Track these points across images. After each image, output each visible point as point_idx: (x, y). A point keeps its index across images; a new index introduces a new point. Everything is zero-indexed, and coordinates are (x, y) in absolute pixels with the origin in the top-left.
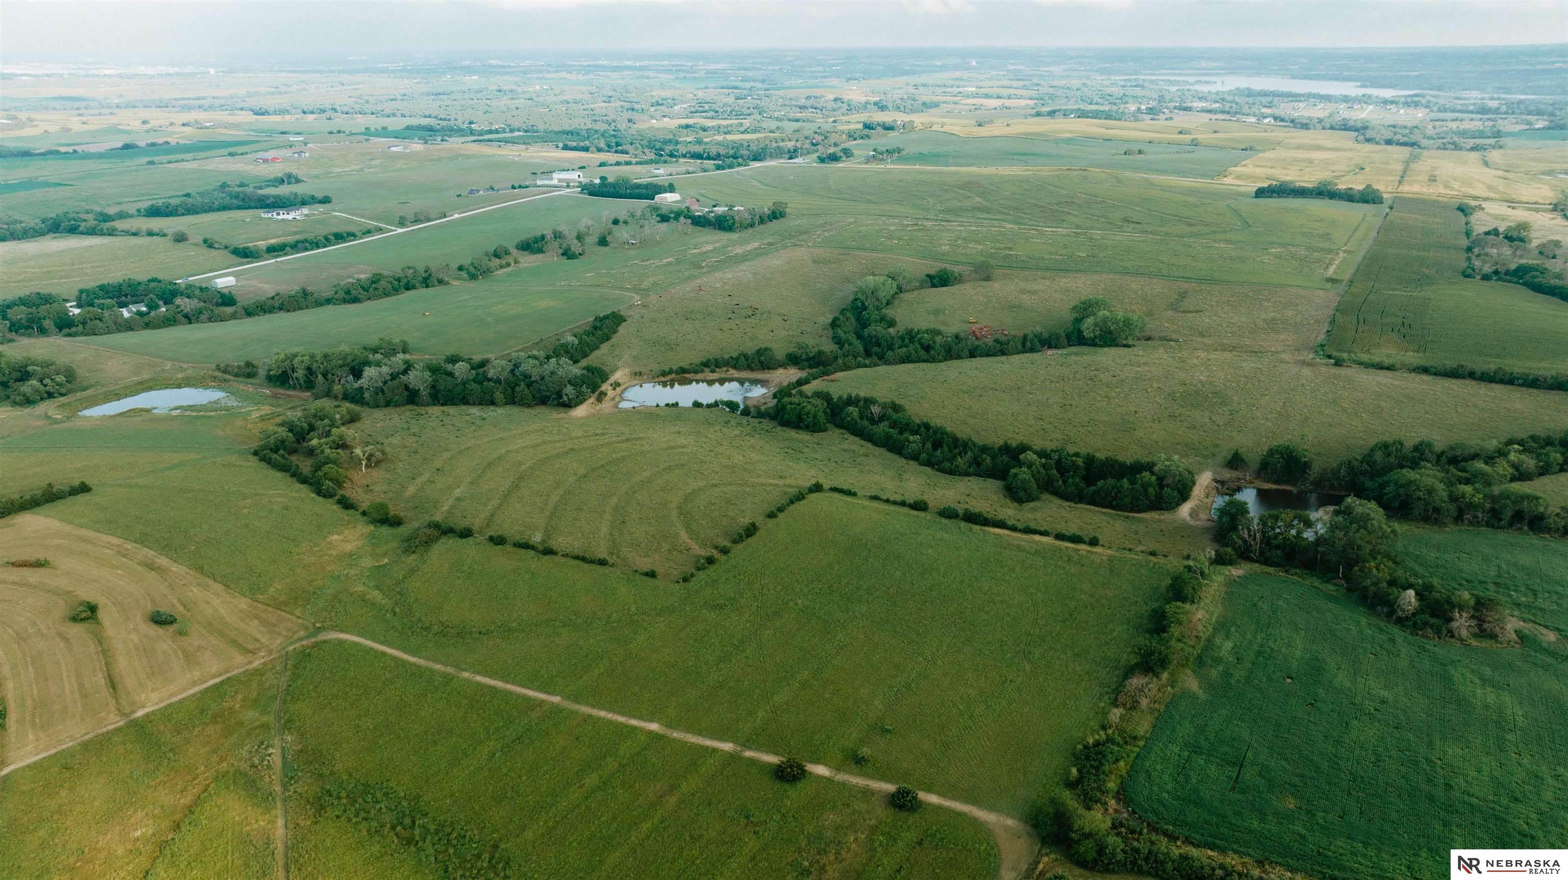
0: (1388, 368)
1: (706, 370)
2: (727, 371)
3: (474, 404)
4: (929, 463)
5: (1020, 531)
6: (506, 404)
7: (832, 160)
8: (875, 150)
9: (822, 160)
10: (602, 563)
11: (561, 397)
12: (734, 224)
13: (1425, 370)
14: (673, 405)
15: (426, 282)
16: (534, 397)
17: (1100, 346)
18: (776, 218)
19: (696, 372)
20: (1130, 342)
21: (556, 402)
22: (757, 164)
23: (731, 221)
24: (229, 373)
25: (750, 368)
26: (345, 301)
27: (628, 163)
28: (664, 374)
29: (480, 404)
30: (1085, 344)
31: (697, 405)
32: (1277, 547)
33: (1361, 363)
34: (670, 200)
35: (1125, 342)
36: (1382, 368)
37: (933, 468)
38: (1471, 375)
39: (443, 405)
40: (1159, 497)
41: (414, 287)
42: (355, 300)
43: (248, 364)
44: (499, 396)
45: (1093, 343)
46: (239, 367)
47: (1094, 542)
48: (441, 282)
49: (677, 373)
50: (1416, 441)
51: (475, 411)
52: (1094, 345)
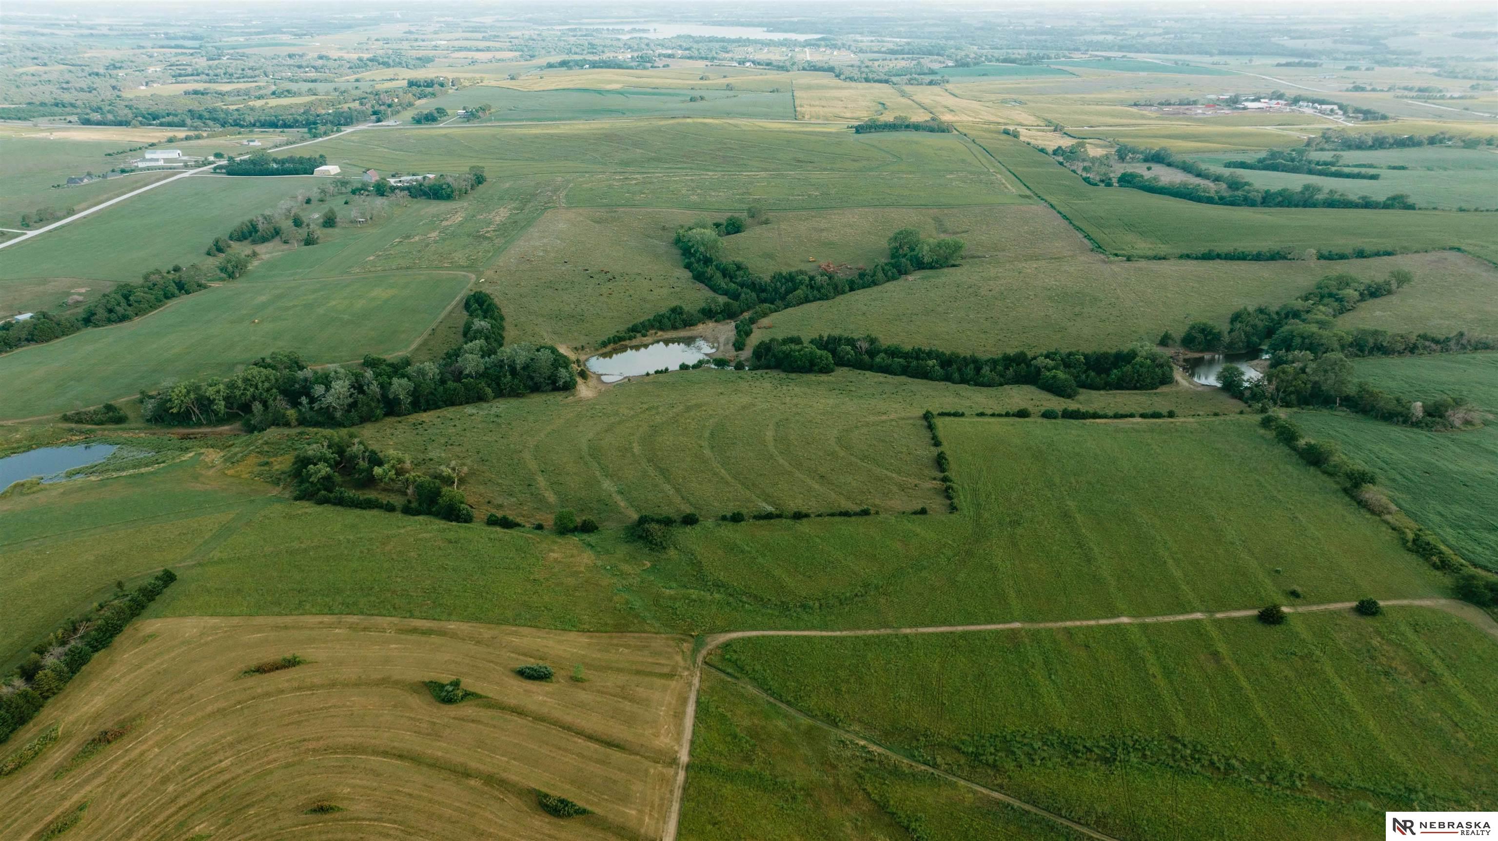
0: (1164, 258)
1: (638, 335)
2: (656, 333)
3: (461, 404)
4: (963, 381)
5: (1111, 417)
6: (494, 398)
7: (428, 121)
8: (464, 109)
9: (418, 121)
10: (865, 513)
11: (554, 382)
12: (452, 192)
13: (1188, 257)
14: (661, 372)
15: (182, 287)
16: (525, 386)
17: (937, 268)
18: (480, 183)
19: (630, 339)
20: (957, 263)
21: (550, 387)
22: (349, 130)
23: (449, 190)
24: (87, 422)
25: (675, 328)
26: (110, 321)
27: (198, 137)
28: (604, 344)
29: (467, 403)
30: (923, 268)
31: (684, 367)
32: (1292, 393)
33: (1142, 257)
34: (332, 173)
35: (953, 262)
36: (1160, 259)
37: (969, 384)
38: (1219, 256)
39: (425, 411)
40: (1164, 374)
41: (174, 296)
42: (123, 318)
43: (109, 408)
44: (488, 390)
45: (931, 266)
46: (96, 413)
47: (1171, 415)
48: (201, 286)
49: (615, 342)
50: (1256, 306)
51: (469, 409)
52: (932, 268)
